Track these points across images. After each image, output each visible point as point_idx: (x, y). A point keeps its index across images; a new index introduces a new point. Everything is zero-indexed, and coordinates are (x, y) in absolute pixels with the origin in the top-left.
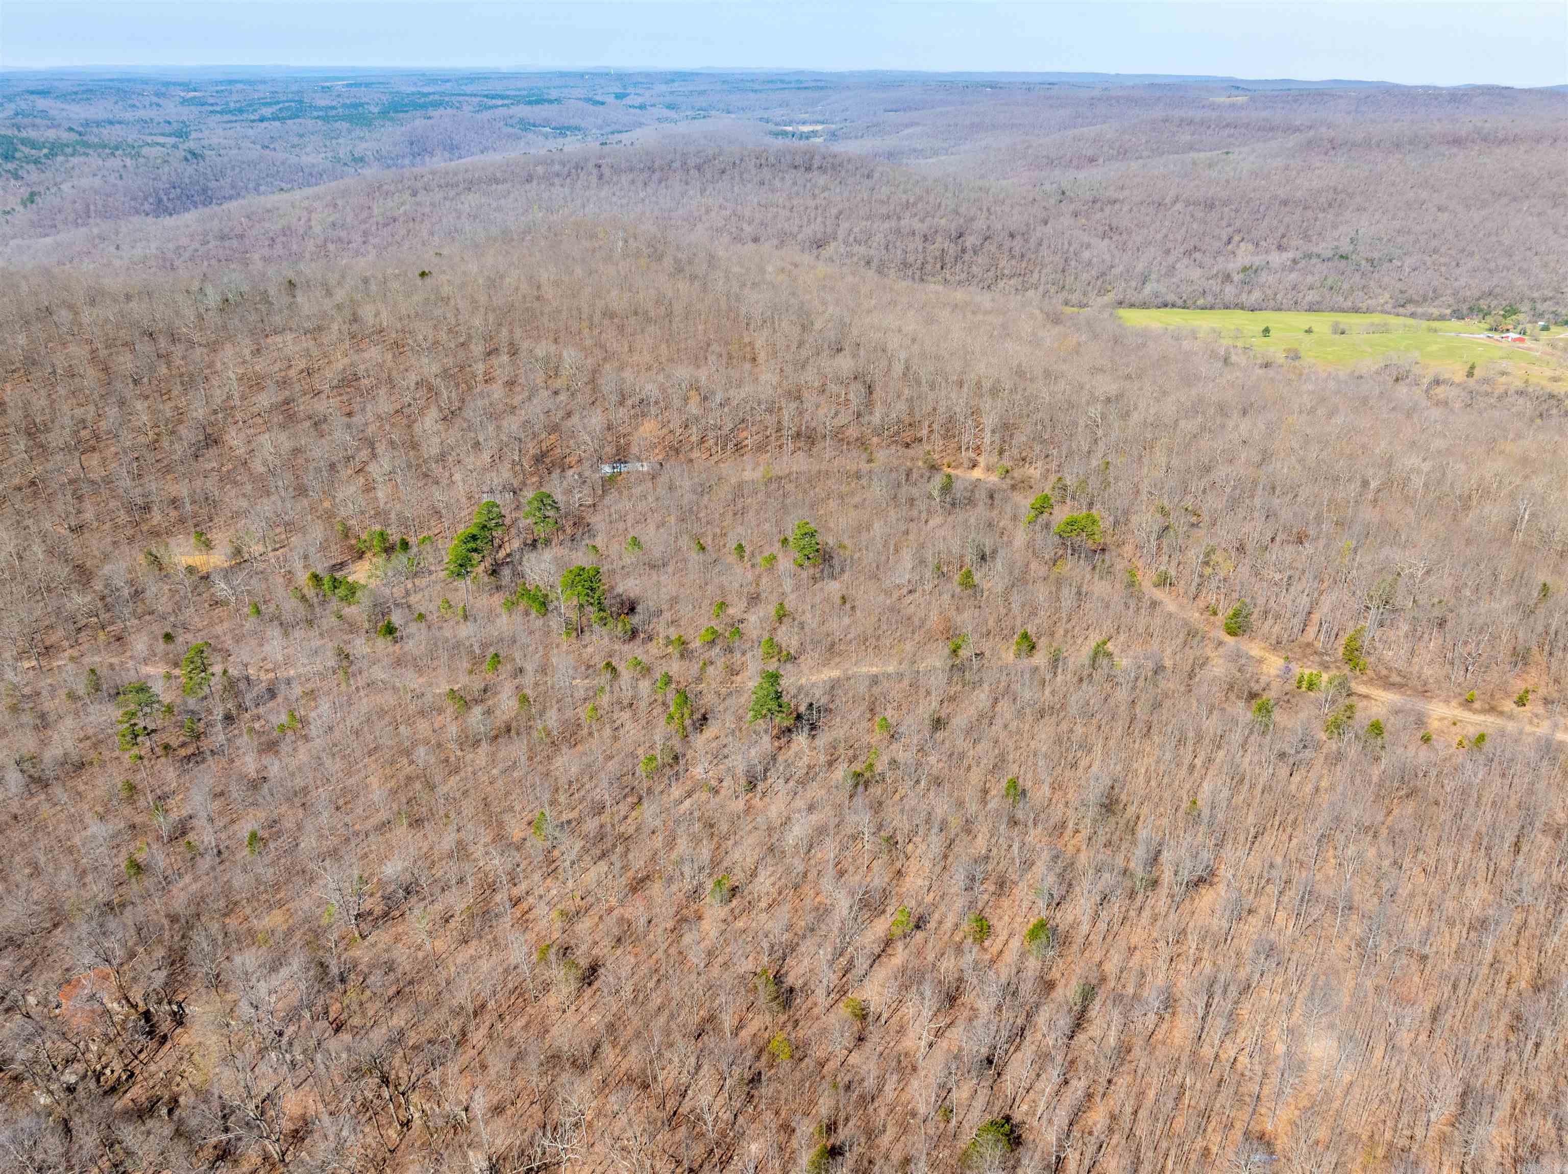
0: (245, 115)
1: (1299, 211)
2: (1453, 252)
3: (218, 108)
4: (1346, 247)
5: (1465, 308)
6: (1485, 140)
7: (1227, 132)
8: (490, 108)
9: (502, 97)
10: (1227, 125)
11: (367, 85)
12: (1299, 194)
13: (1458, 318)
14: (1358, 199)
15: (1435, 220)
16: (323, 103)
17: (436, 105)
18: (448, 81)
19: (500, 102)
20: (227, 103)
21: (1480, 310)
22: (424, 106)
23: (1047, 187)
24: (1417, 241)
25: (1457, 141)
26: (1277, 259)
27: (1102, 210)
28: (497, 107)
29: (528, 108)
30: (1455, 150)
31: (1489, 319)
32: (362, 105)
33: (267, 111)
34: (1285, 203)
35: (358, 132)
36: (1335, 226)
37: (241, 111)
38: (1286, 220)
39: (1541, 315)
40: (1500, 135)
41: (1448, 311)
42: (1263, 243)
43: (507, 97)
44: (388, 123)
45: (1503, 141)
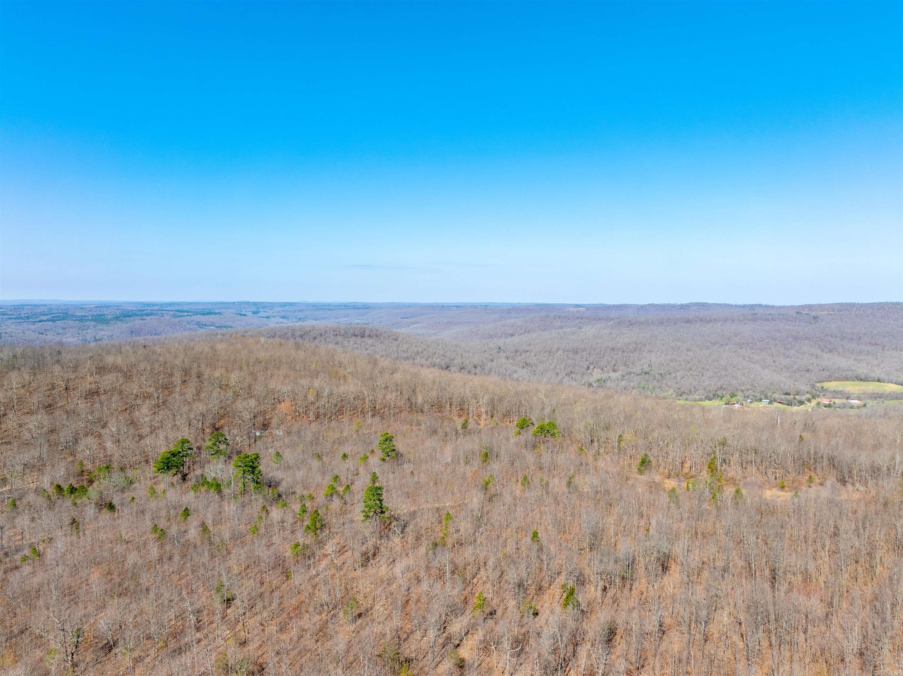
0: (30, 320)
1: (620, 353)
2: (699, 370)
3: (14, 317)
4: (646, 368)
5: (711, 395)
6: (701, 320)
7: (578, 321)
8: (180, 316)
9: (188, 312)
10: (578, 318)
11: (107, 307)
12: (619, 345)
13: (709, 400)
14: (648, 347)
15: (687, 355)
16: (80, 314)
17: (148, 315)
18: (156, 305)
19: (186, 314)
20: (20, 314)
21: (718, 396)
22: (142, 315)
23: (491, 345)
24: (680, 365)
25: (688, 321)
26: (613, 375)
27: (521, 355)
28: (184, 316)
29: (203, 317)
30: (688, 325)
31: (724, 399)
32: (104, 315)
33: (45, 318)
34: (613, 349)
35: (100, 327)
36: (639, 360)
37: (28, 318)
38: (615, 357)
39: (748, 397)
40: (708, 319)
41: (704, 397)
42: (605, 369)
43: (191, 312)
44: (119, 322)
45: (709, 322)
